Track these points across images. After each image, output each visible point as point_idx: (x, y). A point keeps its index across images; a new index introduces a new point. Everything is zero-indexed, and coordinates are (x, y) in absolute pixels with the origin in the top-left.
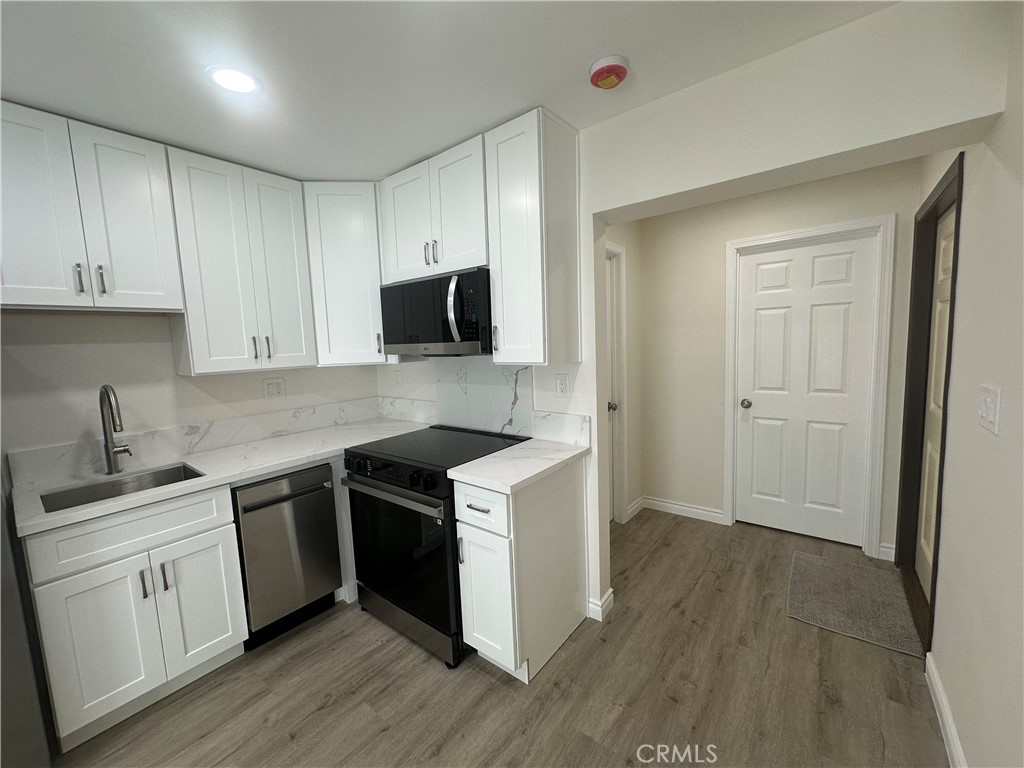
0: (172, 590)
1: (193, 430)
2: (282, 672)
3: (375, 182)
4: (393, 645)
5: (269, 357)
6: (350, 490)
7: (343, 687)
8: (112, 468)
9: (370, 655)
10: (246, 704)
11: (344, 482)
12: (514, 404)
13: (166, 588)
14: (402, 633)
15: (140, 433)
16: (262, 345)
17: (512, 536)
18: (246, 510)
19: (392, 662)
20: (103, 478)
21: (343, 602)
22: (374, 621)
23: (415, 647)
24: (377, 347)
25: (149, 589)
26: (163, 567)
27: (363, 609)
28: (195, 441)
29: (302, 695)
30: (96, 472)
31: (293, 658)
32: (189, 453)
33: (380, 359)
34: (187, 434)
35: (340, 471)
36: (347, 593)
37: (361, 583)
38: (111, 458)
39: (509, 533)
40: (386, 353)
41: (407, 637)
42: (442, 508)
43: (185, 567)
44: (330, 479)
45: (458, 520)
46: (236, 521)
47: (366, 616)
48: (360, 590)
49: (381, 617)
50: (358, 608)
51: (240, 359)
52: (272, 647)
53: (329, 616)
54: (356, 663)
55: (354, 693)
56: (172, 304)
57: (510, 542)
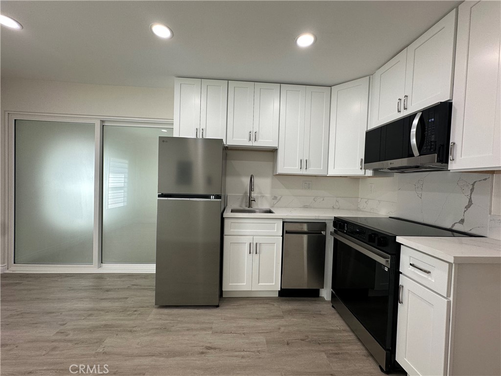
0: (258, 255)
1: (275, 198)
2: (290, 313)
3: (370, 75)
4: (346, 334)
5: (306, 169)
6: (334, 238)
7: (315, 337)
8: (250, 206)
9: (332, 331)
10: (274, 317)
11: (331, 233)
12: (467, 207)
13: (256, 253)
14: (353, 331)
15: (259, 195)
16: (304, 163)
17: (451, 299)
18: (287, 232)
19: (344, 343)
20: (247, 208)
21: (323, 298)
22: (337, 315)
23: (359, 343)
24: (360, 167)
25: (251, 252)
26: (256, 244)
27: (333, 306)
28: (275, 202)
29: (296, 328)
30: (246, 206)
31: (296, 310)
32: (273, 207)
33: (361, 173)
34: (273, 199)
35: (331, 228)
36: (326, 293)
37: (334, 292)
38: (250, 201)
39: (448, 295)
40: (365, 169)
41: (356, 335)
42: (389, 260)
43: (264, 248)
44: (325, 230)
45: (401, 273)
46: (283, 236)
47: (333, 311)
48: (333, 296)
49: (342, 315)
50: (330, 305)
51: (295, 169)
52: (288, 300)
53: (315, 301)
54: (324, 330)
55: (319, 344)
56: (275, 145)
57: (449, 303)
